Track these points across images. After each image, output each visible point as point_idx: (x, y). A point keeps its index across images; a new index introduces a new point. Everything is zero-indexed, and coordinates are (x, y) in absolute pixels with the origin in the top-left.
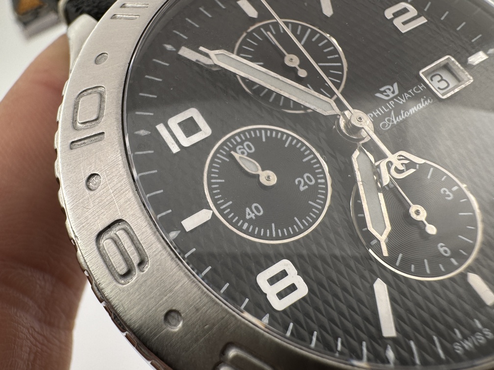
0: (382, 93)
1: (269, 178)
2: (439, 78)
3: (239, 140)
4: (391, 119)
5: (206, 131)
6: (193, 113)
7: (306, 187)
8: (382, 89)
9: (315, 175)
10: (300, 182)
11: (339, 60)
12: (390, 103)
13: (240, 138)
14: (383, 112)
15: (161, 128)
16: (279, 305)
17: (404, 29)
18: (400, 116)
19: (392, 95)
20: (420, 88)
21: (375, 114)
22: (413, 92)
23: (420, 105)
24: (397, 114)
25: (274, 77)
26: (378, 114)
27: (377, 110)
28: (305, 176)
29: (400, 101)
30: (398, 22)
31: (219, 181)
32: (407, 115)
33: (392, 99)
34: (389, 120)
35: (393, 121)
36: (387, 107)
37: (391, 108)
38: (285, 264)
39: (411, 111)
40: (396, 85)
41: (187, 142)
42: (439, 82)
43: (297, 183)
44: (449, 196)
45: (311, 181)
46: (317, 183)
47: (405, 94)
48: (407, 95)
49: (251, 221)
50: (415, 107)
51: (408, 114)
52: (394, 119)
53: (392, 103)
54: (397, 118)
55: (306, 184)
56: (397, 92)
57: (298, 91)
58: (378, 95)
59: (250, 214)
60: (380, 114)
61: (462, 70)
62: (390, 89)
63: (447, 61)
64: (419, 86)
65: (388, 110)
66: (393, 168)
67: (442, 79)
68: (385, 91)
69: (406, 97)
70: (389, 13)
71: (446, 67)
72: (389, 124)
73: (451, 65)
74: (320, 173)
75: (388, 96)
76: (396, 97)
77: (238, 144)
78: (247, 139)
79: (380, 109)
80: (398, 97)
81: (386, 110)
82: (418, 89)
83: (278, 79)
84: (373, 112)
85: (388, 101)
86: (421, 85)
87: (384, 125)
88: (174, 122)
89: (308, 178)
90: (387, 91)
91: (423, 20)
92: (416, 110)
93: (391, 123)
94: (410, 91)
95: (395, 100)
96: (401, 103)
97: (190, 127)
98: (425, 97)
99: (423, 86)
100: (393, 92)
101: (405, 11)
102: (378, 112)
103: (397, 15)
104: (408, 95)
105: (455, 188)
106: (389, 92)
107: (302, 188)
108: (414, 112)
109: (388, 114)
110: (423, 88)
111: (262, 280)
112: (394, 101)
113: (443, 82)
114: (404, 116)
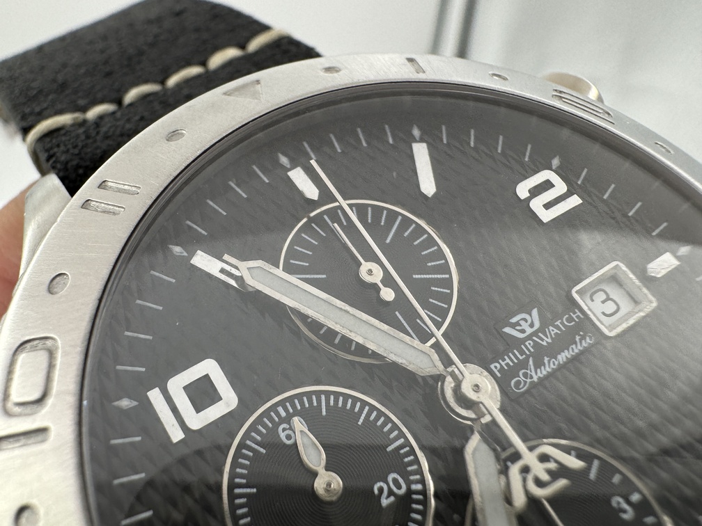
0: (513, 326)
1: (329, 486)
2: (602, 296)
3: (283, 414)
4: (529, 372)
5: (229, 399)
6: (209, 367)
7: (392, 499)
8: (514, 320)
9: (406, 475)
10: (381, 490)
11: (446, 269)
12: (527, 343)
13: (286, 409)
14: (516, 361)
15: (155, 396)
17: (546, 216)
18: (543, 368)
19: (529, 331)
20: (574, 316)
21: (503, 364)
22: (562, 323)
23: (574, 346)
24: (539, 364)
25: (341, 309)
26: (507, 364)
27: (506, 357)
28: (391, 477)
29: (542, 340)
30: (537, 205)
31: (248, 490)
32: (554, 364)
33: (529, 337)
34: (525, 375)
35: (532, 378)
36: (522, 353)
37: (528, 353)
39: (559, 357)
40: (535, 312)
41: (197, 421)
42: (603, 302)
43: (376, 491)
44: (625, 511)
45: (399, 487)
46: (410, 492)
47: (551, 328)
48: (553, 331)
50: (566, 351)
51: (556, 363)
52: (533, 374)
53: (530, 344)
54: (539, 370)
55: (391, 493)
56: (537, 325)
57: (378, 332)
58: (507, 330)
60: (511, 364)
61: (639, 287)
62: (526, 320)
63: (614, 271)
64: (571, 314)
65: (524, 356)
66: (530, 478)
67: (608, 299)
68: (518, 324)
69: (552, 333)
70: (523, 190)
71: (614, 279)
72: (525, 382)
73: (622, 277)
74: (415, 473)
75: (523, 331)
76: (535, 334)
77: (282, 421)
78: (296, 413)
79: (510, 354)
80: (540, 334)
81: (521, 358)
82: (570, 320)
83: (347, 312)
84: (500, 361)
85: (523, 341)
86: (575, 313)
87: (518, 383)
88: (177, 384)
89: (395, 481)
90: (522, 323)
91: (575, 201)
92: (569, 356)
93: (529, 380)
94: (558, 323)
95: (535, 338)
96: (544, 343)
97: (202, 394)
98: (581, 333)
99: (579, 313)
100: (532, 325)
101: (547, 185)
102: (508, 360)
103: (535, 192)
104: (556, 331)
105: (635, 497)
106: (525, 326)
107: (385, 502)
108: (565, 360)
109: (523, 364)
110: (578, 317)
112: (534, 341)
113: (610, 302)
114: (549, 367)
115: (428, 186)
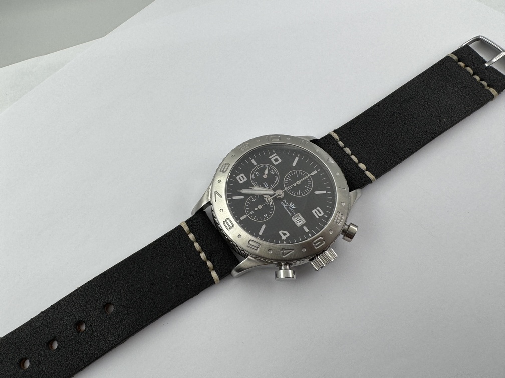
1: (265, 177)
5: (275, 164)
6: (280, 161)
8: (293, 204)
11: (301, 195)
12: (289, 206)
15: (275, 155)
16: (238, 178)
17: (313, 212)
21: (285, 202)
24: (286, 207)
30: (315, 210)
38: (246, 179)
41: (272, 160)
44: (265, 216)
47: (292, 210)
49: (255, 173)
59: (256, 173)
70: (318, 209)
75: (291, 205)
76: (291, 207)
78: (275, 173)
82: (294, 213)
87: (282, 204)
88: (277, 157)
90: (293, 206)
91: (317, 217)
96: (289, 208)
97: (276, 160)
98: (291, 214)
101: (320, 213)
103: (318, 211)
105: (267, 218)
109: (286, 205)
111: (243, 175)
114: (286, 209)
115: (316, 193)
